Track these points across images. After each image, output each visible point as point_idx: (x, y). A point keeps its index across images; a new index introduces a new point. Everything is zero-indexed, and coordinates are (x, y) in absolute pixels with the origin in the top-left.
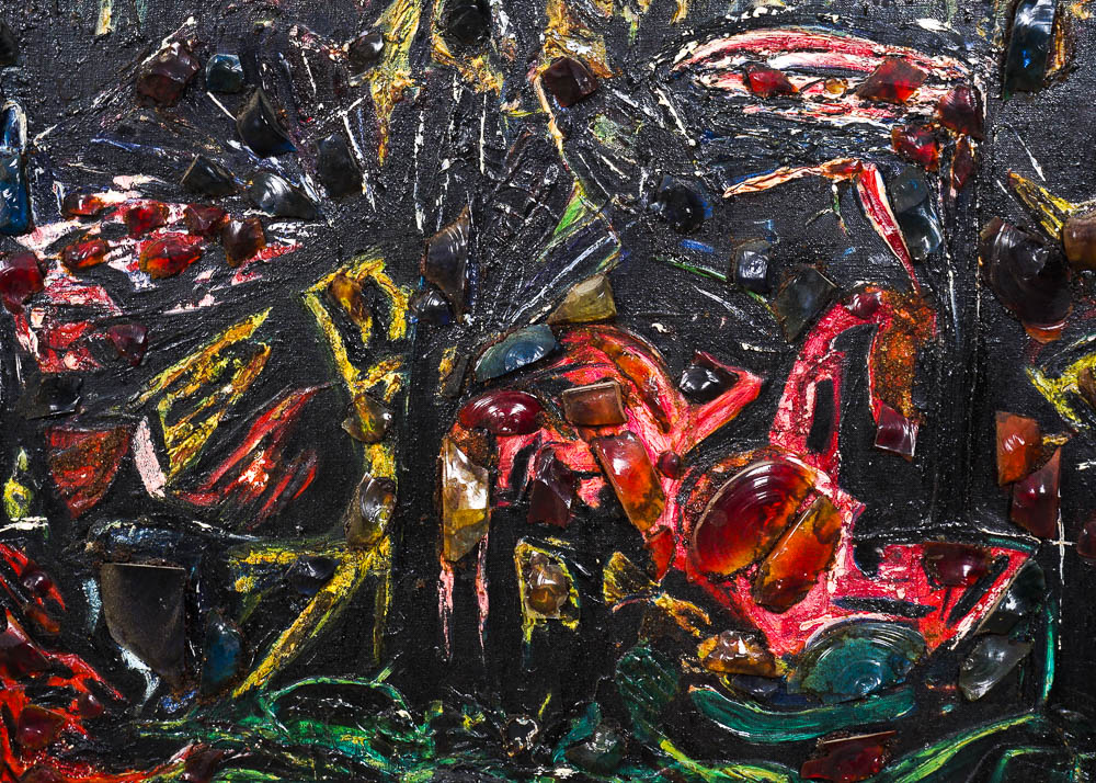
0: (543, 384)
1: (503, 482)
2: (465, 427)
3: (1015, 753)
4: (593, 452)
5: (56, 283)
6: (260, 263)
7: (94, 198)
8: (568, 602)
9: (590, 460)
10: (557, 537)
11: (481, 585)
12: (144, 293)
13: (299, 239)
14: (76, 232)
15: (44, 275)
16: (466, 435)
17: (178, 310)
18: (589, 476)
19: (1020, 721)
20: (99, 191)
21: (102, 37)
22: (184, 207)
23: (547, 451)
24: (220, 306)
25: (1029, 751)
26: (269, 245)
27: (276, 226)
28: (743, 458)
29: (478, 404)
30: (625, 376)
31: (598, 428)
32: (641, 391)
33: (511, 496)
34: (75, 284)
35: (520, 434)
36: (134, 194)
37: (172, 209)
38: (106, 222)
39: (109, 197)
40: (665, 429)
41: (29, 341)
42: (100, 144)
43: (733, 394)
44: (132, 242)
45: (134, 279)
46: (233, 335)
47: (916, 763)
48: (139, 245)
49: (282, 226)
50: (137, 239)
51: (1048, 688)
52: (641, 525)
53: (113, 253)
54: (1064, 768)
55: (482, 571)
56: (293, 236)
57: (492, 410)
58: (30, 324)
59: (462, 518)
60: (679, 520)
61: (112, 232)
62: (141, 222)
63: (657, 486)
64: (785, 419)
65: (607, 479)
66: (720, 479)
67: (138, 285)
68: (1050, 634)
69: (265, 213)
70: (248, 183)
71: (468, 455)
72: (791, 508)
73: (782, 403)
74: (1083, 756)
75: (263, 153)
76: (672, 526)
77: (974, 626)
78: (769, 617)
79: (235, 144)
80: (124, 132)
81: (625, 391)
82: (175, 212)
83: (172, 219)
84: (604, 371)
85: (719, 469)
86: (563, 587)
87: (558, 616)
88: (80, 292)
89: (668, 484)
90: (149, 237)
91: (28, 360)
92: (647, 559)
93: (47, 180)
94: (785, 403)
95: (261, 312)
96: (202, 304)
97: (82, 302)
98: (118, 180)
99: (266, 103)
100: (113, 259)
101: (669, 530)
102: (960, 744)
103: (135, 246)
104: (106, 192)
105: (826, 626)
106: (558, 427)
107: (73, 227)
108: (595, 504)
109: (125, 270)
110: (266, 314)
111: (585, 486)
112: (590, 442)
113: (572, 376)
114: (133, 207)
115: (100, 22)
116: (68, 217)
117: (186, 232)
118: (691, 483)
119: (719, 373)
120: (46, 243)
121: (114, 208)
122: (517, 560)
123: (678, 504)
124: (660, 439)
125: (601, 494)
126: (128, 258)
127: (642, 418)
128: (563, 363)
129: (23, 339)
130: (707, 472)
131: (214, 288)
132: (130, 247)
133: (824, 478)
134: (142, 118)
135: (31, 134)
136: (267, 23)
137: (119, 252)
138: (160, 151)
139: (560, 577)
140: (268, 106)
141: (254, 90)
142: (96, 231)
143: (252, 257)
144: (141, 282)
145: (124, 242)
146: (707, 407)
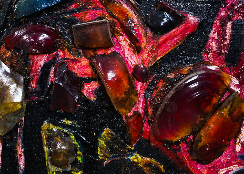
0: (59, 21)
1: (33, 84)
2: (8, 48)
4: (92, 65)
8: (76, 160)
9: (89, 70)
10: (68, 119)
11: (20, 150)
16: (8, 54)
18: (89, 80)
23: (62, 64)
28: (186, 70)
29: (16, 33)
30: (113, 16)
31: (95, 50)
32: (123, 26)
33: (39, 93)
35: (44, 53)
40: (138, 50)
43: (181, 28)
52: (122, 111)
55: (20, 141)
57: (25, 37)
59: (7, 108)
60: (145, 108)
63: (133, 87)
64: (213, 44)
65: (101, 83)
66: (171, 82)
71: (10, 67)
72: (215, 101)
73: (211, 35)
76: (141, 111)
78: (199, 167)
81: (113, 25)
84: (99, 13)
85: (171, 76)
86: (72, 151)
87: (69, 169)
89: (139, 86)
92: (125, 132)
94: (213, 34)
101: (140, 114)
105: (234, 171)
106: (69, 49)
108: (93, 98)
111: (86, 87)
112: (90, 59)
113: (79, 16)
118: (154, 85)
119: (173, 14)
122: (43, 134)
123: (145, 98)
124: (134, 57)
125: (97, 92)
127: (123, 43)
128: (72, 7)
130: (164, 78)
133: (235, 81)
139: (70, 144)
146: (164, 37)
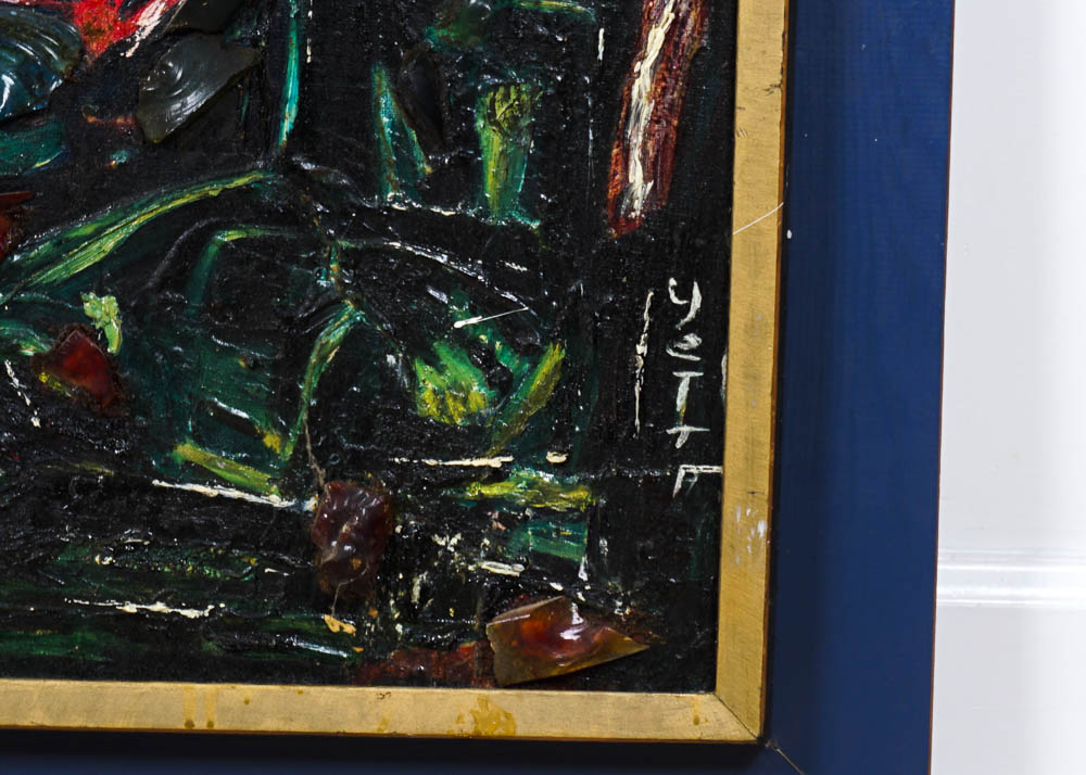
3: (230, 236)
19: (240, 182)
25: (257, 232)
47: (65, 247)
51: (287, 126)
54: (312, 263)
68: (293, 36)
74: (344, 244)
77: (165, 16)
102: (138, 220)
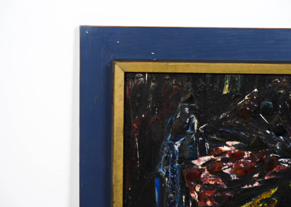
5: (204, 177)
6: (275, 172)
7: (219, 149)
12: (235, 180)
13: (289, 164)
14: (212, 160)
15: (201, 174)
17: (246, 187)
20: (221, 146)
21: (225, 95)
22: (250, 152)
24: (260, 186)
26: (278, 166)
27: (281, 160)
34: (211, 177)
36: (233, 148)
37: (246, 153)
38: (223, 157)
39: (225, 148)
41: (195, 196)
42: (222, 131)
44: (232, 164)
45: (232, 176)
46: (265, 196)
48: (234, 165)
49: (283, 160)
50: (233, 163)
53: (225, 167)
56: (287, 163)
58: (195, 190)
61: (225, 160)
62: (235, 157)
67: (233, 178)
69: (278, 156)
70: (272, 145)
75: (278, 135)
79: (268, 132)
80: (231, 127)
82: (247, 154)
83: (246, 156)
88: (213, 180)
90: (237, 162)
91: (194, 202)
93: (203, 142)
95: (275, 188)
96: (254, 185)
97: (213, 183)
98: (228, 143)
99: (280, 118)
100: (225, 169)
103: (232, 165)
104: (223, 147)
107: (211, 158)
109: (229, 173)
110: (276, 189)
114: (233, 152)
115: (224, 90)
116: (210, 155)
117: (250, 161)
120: (202, 163)
121: (226, 152)
126: (230, 169)
129: (192, 195)
131: (259, 180)
132: (230, 165)
134: (237, 122)
135: (198, 127)
136: (282, 92)
137: (227, 167)
138: (243, 134)
140: (281, 120)
141: (276, 114)
142: (219, 160)
143: (273, 170)
144: (234, 177)
145: (229, 164)
